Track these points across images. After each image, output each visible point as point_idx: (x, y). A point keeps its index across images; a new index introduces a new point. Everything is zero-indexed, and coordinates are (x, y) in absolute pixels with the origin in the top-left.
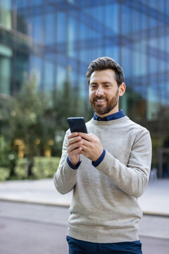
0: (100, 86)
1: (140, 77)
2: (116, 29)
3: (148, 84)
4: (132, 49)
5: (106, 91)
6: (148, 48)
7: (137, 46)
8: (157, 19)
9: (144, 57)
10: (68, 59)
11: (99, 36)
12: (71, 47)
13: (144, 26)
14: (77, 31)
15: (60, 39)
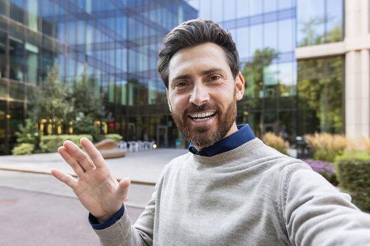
0: (199, 80)
1: (143, 72)
2: (125, 36)
3: (149, 78)
4: (137, 51)
5: (214, 91)
6: (149, 50)
7: (141, 49)
8: (156, 29)
9: (146, 57)
10: (86, 57)
11: (112, 40)
12: (89, 48)
13: (146, 34)
14: (94, 36)
15: (80, 41)
